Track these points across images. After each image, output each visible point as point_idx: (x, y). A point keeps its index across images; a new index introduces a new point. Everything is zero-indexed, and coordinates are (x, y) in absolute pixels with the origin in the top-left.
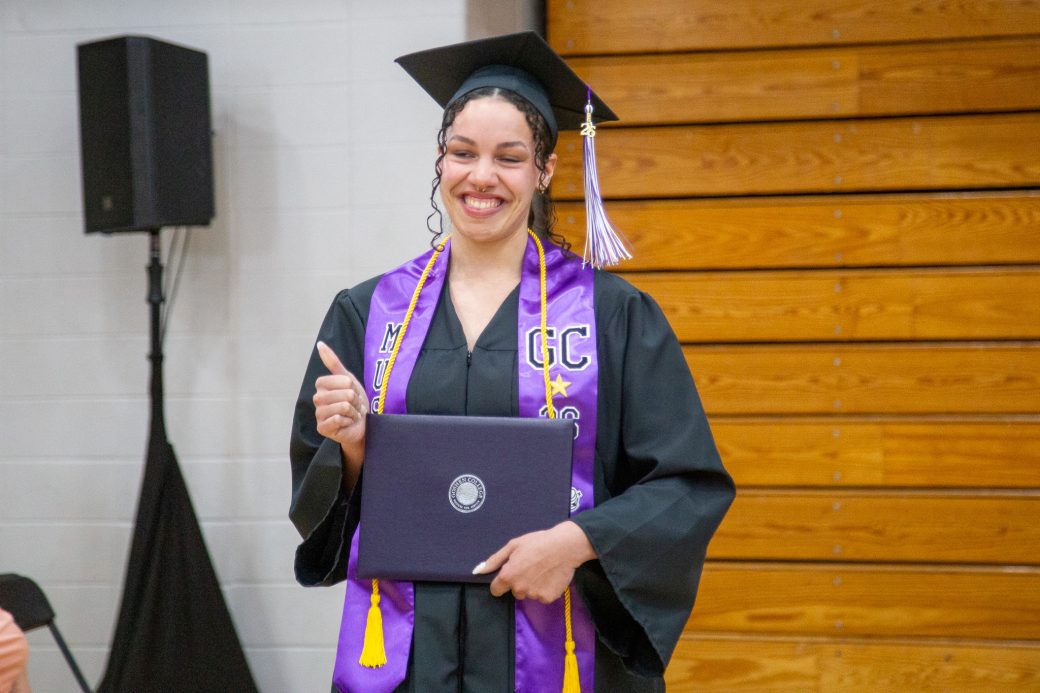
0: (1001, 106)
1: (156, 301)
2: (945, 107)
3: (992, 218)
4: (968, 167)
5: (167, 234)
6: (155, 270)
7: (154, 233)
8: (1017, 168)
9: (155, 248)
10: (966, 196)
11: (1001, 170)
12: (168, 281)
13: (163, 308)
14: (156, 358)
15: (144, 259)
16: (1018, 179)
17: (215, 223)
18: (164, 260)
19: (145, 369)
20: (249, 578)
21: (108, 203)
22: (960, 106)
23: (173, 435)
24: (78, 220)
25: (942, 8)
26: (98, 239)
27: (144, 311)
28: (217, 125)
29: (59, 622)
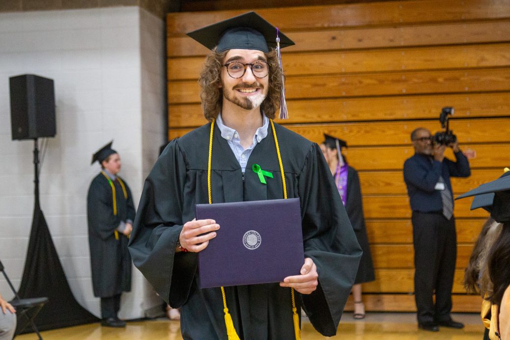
0: (314, 96)
1: (37, 162)
2: (297, 97)
3: (312, 132)
4: (304, 116)
5: (40, 140)
6: (36, 152)
7: (36, 139)
8: (319, 116)
9: (36, 145)
10: (304, 126)
11: (314, 117)
12: (41, 155)
13: (39, 165)
14: (37, 182)
15: (32, 148)
16: (319, 120)
17: (57, 136)
18: (39, 148)
19: (33, 185)
20: (69, 255)
21: (20, 130)
22: (301, 96)
23: (43, 207)
24: (10, 136)
25: (295, 65)
26: (16, 142)
27: (32, 166)
28: (57, 103)
29: (6, 270)
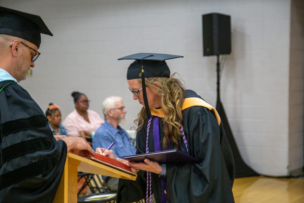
1: (218, 71)
5: (221, 56)
6: (218, 64)
7: (218, 56)
9: (218, 59)
12: (221, 66)
13: (220, 73)
14: (218, 83)
15: (216, 62)
17: (232, 54)
18: (220, 61)
19: (215, 86)
20: (239, 131)
21: (208, 50)
23: (222, 100)
24: (202, 53)
26: (206, 58)
27: (215, 74)
